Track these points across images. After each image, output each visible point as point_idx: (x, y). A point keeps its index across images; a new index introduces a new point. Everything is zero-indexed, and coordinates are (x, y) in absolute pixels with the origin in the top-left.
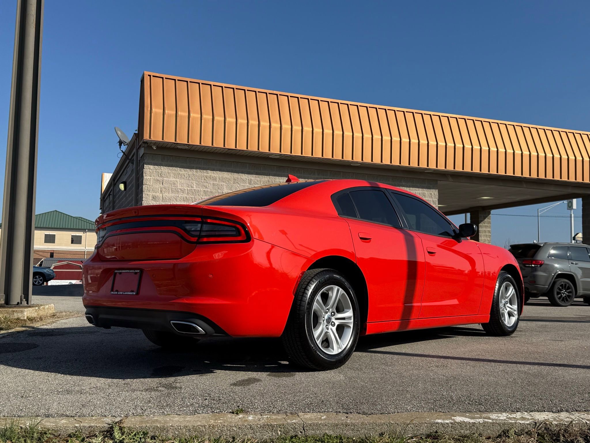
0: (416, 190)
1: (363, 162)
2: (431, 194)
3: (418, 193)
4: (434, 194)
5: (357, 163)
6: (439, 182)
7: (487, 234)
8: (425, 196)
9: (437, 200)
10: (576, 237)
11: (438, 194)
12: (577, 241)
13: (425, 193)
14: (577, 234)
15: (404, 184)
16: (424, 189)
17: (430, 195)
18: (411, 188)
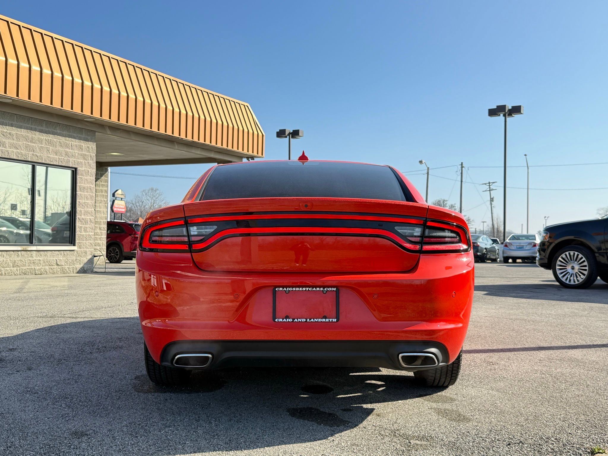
0: (73, 141)
1: (19, 98)
2: (88, 147)
3: (75, 145)
4: (92, 148)
5: (11, 99)
6: (97, 133)
7: (104, 194)
8: (82, 150)
9: (95, 155)
10: (116, 193)
11: (95, 148)
12: (116, 198)
13: (82, 146)
14: (117, 190)
15: (59, 132)
16: (81, 141)
17: (87, 149)
18: (67, 138)
